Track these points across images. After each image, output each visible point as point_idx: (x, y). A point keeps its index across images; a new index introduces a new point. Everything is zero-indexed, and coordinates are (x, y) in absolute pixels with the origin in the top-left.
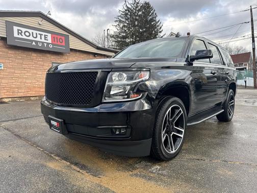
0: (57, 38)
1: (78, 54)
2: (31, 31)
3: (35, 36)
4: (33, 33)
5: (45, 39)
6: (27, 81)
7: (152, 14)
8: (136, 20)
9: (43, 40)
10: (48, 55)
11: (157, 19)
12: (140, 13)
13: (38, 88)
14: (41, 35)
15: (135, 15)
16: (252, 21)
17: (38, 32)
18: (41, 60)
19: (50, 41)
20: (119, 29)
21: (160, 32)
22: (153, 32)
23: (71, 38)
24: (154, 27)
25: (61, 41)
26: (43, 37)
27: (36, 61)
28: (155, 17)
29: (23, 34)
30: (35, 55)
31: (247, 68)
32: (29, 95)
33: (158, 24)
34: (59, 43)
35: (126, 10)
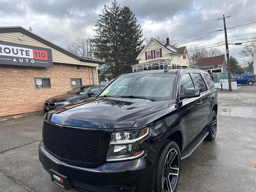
0: (39, 53)
1: (61, 67)
2: (11, 47)
3: (15, 52)
4: (13, 49)
5: (27, 55)
6: (9, 99)
7: (132, 18)
8: (117, 24)
9: (24, 56)
10: (30, 71)
11: (137, 24)
12: (120, 18)
13: (21, 105)
14: (22, 51)
15: (115, 20)
16: (225, 29)
17: (19, 48)
18: (23, 76)
19: (32, 56)
20: (100, 33)
21: (141, 36)
22: (134, 37)
23: (54, 51)
24: (134, 31)
25: (43, 55)
26: (24, 53)
27: (18, 78)
28: (135, 22)
29: (2, 51)
30: (17, 72)
31: (222, 70)
32: (12, 114)
33: (138, 28)
34: (41, 58)
35: (106, 15)
